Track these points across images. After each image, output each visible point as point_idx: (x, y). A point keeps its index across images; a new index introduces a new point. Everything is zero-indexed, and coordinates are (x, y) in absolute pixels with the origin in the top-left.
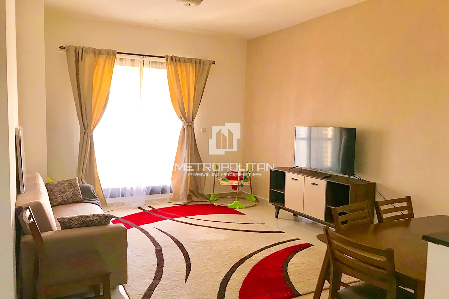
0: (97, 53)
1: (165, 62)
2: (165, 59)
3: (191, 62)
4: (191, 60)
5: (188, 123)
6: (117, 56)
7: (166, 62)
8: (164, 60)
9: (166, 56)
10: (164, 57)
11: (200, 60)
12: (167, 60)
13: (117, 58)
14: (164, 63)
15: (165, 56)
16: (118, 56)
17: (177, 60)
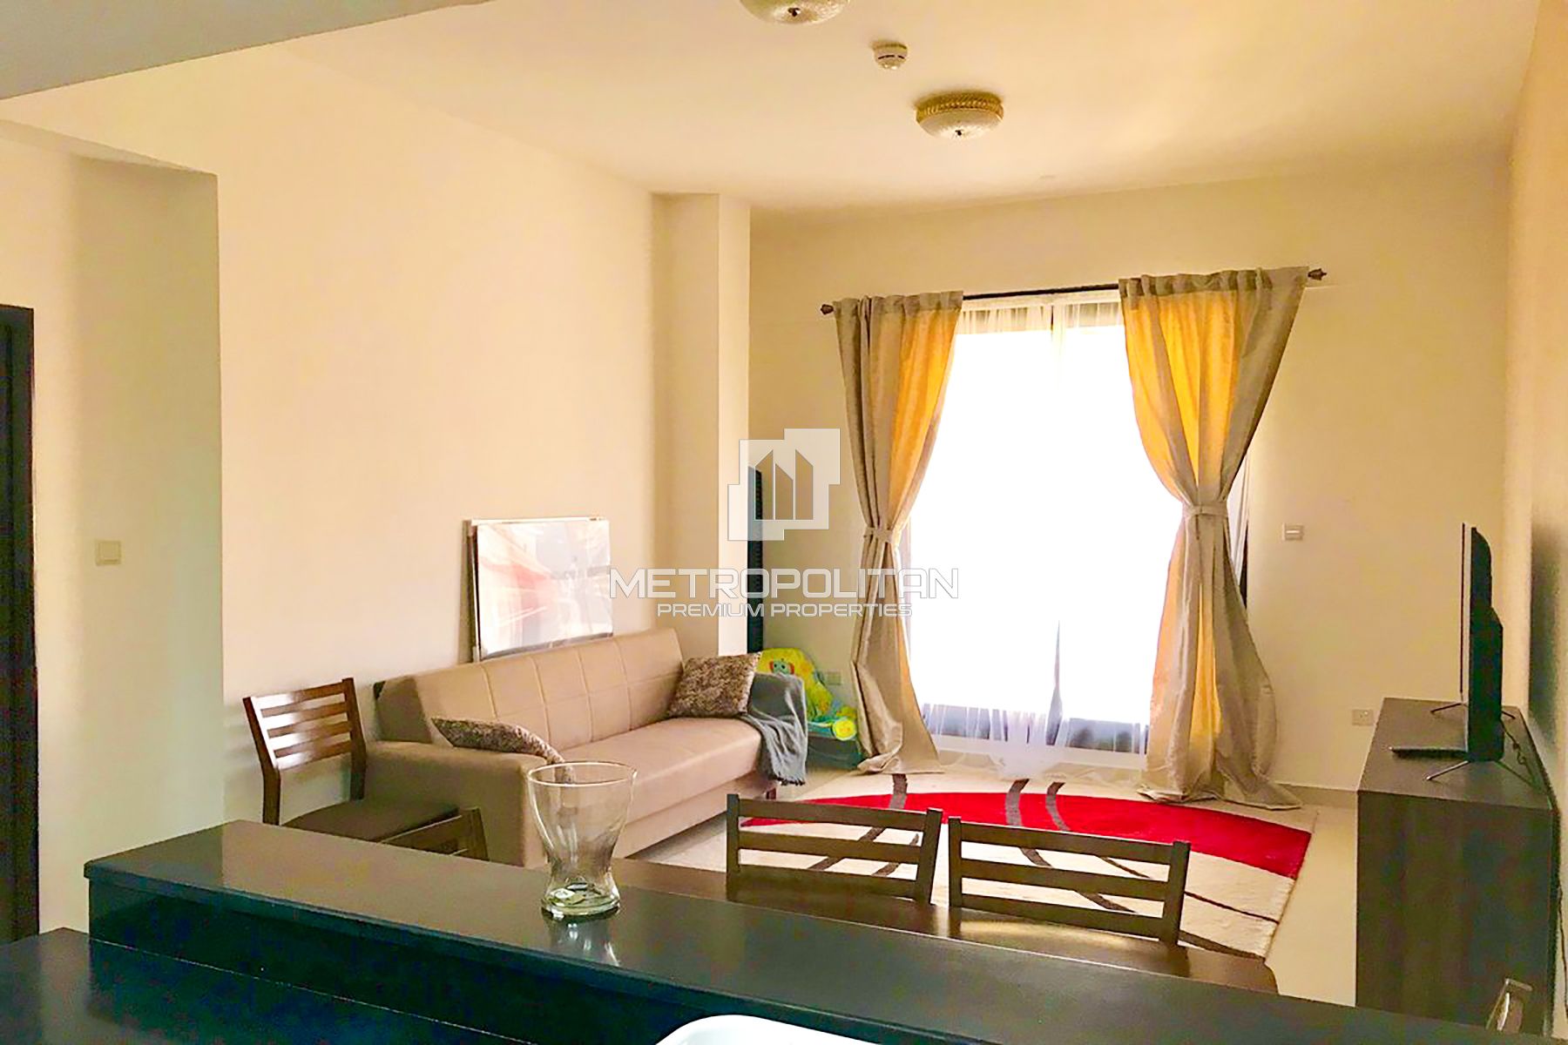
0: (909, 307)
1: (1119, 300)
2: (1117, 291)
3: (1217, 287)
4: (1213, 281)
5: (1198, 508)
6: (963, 306)
7: (1122, 301)
8: (1115, 296)
9: (1120, 281)
10: (1114, 287)
11: (1251, 273)
12: (1124, 295)
13: (964, 313)
14: (1117, 304)
15: (1117, 282)
16: (967, 306)
17: (1159, 288)
